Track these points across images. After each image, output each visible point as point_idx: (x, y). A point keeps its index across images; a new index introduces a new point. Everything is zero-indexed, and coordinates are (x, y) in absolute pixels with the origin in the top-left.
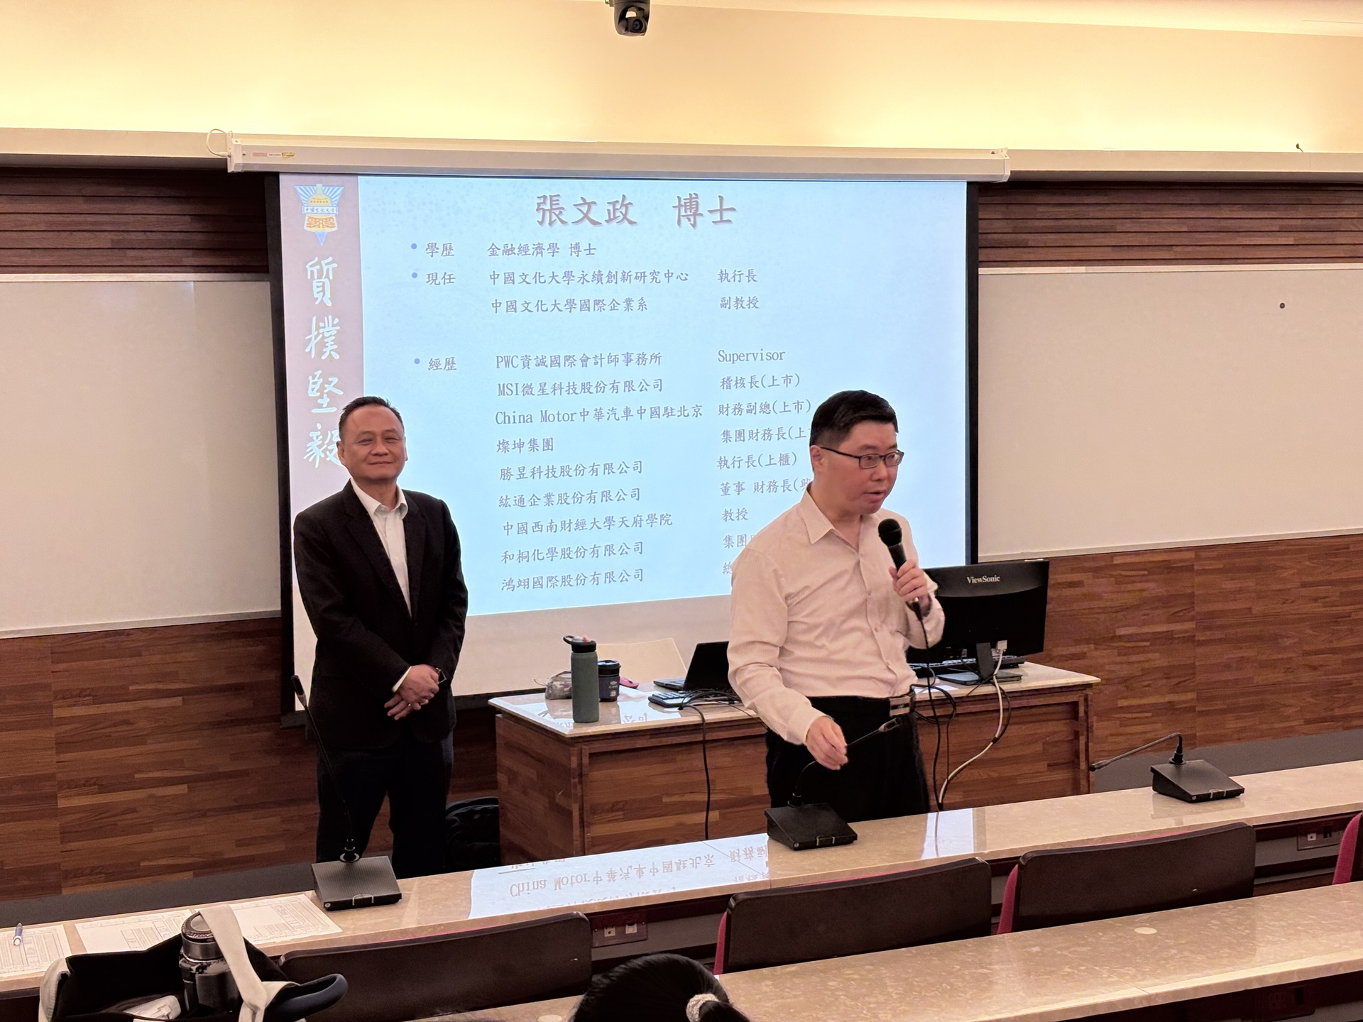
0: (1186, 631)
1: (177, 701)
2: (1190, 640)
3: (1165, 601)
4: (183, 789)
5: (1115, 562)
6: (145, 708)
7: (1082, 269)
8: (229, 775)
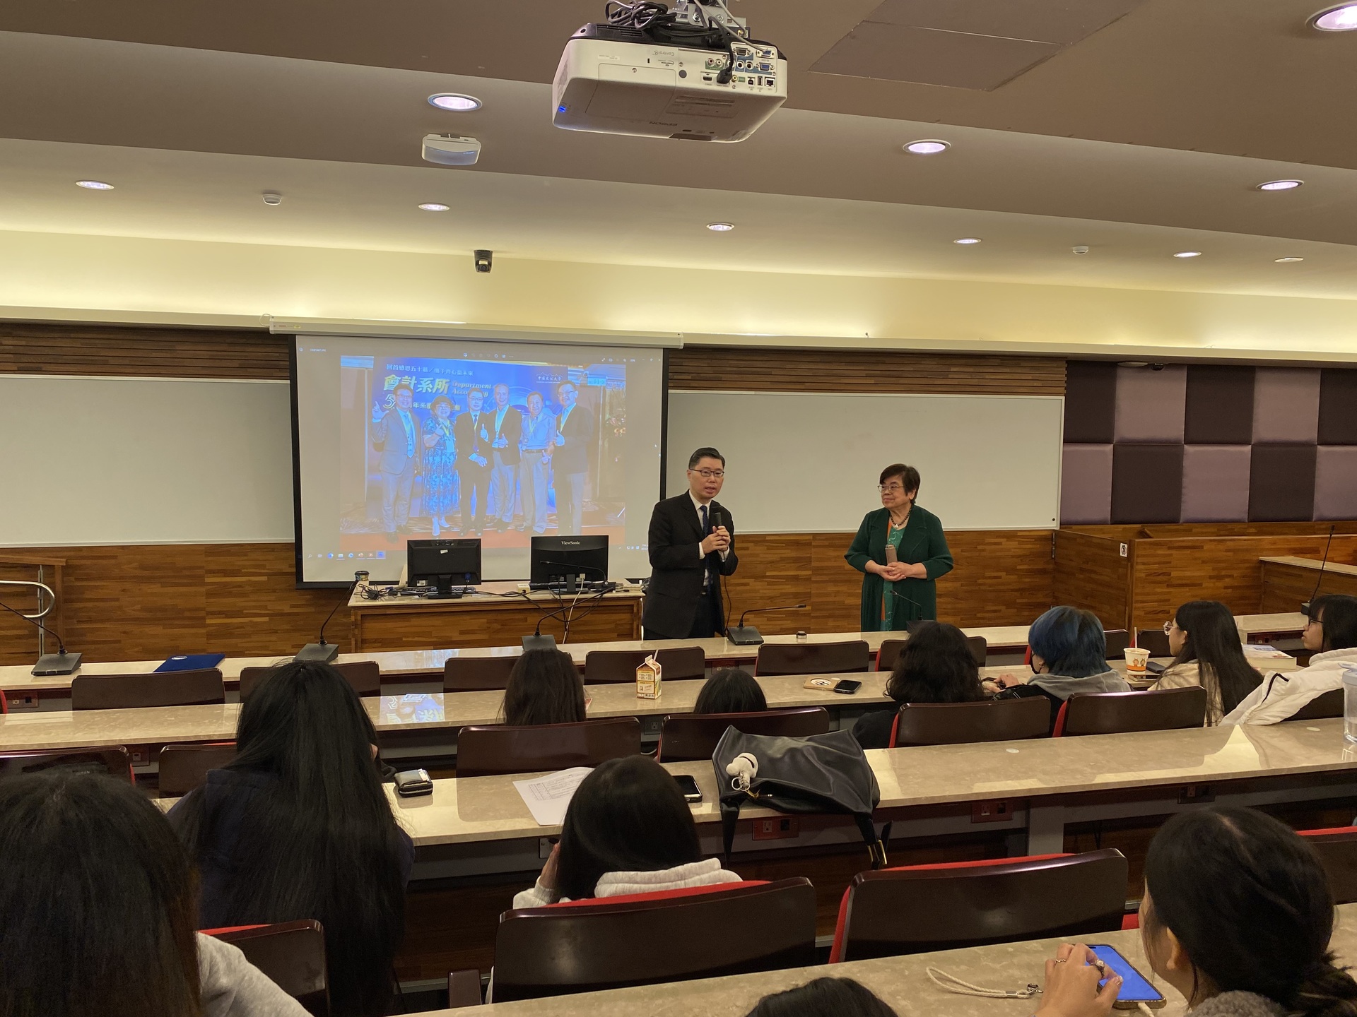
0: (806, 575)
1: (264, 578)
2: (808, 579)
3: (796, 560)
4: (266, 619)
5: (767, 539)
6: (250, 581)
7: (753, 393)
8: (289, 614)
